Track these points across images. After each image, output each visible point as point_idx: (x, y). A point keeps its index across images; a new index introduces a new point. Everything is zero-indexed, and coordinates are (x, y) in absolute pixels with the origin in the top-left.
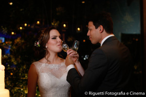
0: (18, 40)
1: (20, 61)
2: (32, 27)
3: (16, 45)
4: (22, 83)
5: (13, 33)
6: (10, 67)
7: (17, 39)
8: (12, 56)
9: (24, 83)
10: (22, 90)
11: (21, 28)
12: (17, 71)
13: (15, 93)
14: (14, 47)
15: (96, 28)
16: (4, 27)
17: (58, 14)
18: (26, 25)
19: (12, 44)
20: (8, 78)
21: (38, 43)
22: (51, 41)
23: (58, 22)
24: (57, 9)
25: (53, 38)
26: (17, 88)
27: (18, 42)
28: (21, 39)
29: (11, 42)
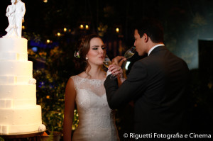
0: (55, 51)
1: (57, 78)
2: (73, 33)
3: (53, 57)
4: (60, 105)
5: (48, 41)
6: (44, 85)
7: (53, 49)
8: (46, 71)
9: (62, 106)
10: (60, 114)
11: (59, 34)
12: (54, 91)
13: (51, 118)
14: (50, 60)
15: (141, 37)
16: (36, 34)
17: (105, 16)
18: (65, 30)
19: (47, 56)
20: (42, 99)
21: (78, 54)
22: (92, 52)
23: (107, 26)
24: (105, 9)
25: (94, 49)
26: (54, 113)
27: (55, 54)
28: (59, 49)
29: (45, 54)
